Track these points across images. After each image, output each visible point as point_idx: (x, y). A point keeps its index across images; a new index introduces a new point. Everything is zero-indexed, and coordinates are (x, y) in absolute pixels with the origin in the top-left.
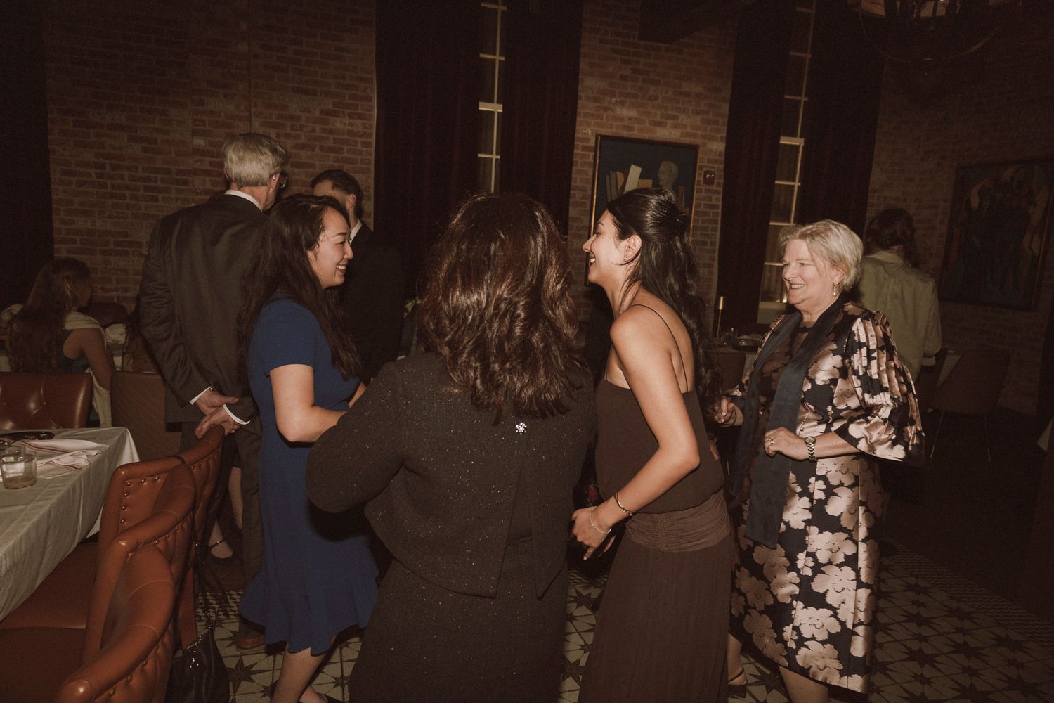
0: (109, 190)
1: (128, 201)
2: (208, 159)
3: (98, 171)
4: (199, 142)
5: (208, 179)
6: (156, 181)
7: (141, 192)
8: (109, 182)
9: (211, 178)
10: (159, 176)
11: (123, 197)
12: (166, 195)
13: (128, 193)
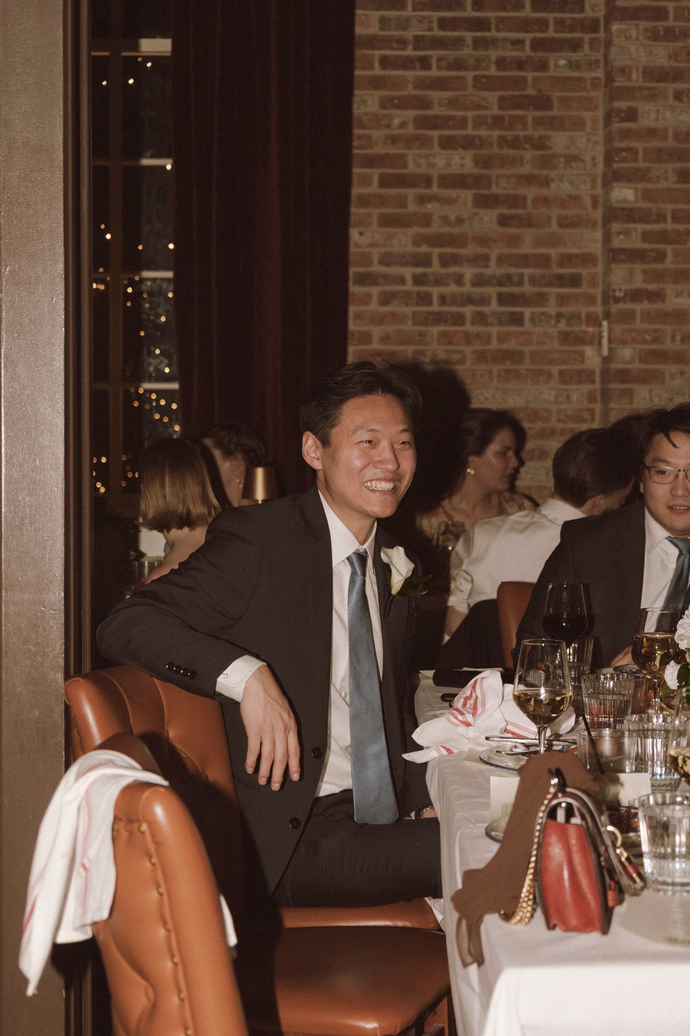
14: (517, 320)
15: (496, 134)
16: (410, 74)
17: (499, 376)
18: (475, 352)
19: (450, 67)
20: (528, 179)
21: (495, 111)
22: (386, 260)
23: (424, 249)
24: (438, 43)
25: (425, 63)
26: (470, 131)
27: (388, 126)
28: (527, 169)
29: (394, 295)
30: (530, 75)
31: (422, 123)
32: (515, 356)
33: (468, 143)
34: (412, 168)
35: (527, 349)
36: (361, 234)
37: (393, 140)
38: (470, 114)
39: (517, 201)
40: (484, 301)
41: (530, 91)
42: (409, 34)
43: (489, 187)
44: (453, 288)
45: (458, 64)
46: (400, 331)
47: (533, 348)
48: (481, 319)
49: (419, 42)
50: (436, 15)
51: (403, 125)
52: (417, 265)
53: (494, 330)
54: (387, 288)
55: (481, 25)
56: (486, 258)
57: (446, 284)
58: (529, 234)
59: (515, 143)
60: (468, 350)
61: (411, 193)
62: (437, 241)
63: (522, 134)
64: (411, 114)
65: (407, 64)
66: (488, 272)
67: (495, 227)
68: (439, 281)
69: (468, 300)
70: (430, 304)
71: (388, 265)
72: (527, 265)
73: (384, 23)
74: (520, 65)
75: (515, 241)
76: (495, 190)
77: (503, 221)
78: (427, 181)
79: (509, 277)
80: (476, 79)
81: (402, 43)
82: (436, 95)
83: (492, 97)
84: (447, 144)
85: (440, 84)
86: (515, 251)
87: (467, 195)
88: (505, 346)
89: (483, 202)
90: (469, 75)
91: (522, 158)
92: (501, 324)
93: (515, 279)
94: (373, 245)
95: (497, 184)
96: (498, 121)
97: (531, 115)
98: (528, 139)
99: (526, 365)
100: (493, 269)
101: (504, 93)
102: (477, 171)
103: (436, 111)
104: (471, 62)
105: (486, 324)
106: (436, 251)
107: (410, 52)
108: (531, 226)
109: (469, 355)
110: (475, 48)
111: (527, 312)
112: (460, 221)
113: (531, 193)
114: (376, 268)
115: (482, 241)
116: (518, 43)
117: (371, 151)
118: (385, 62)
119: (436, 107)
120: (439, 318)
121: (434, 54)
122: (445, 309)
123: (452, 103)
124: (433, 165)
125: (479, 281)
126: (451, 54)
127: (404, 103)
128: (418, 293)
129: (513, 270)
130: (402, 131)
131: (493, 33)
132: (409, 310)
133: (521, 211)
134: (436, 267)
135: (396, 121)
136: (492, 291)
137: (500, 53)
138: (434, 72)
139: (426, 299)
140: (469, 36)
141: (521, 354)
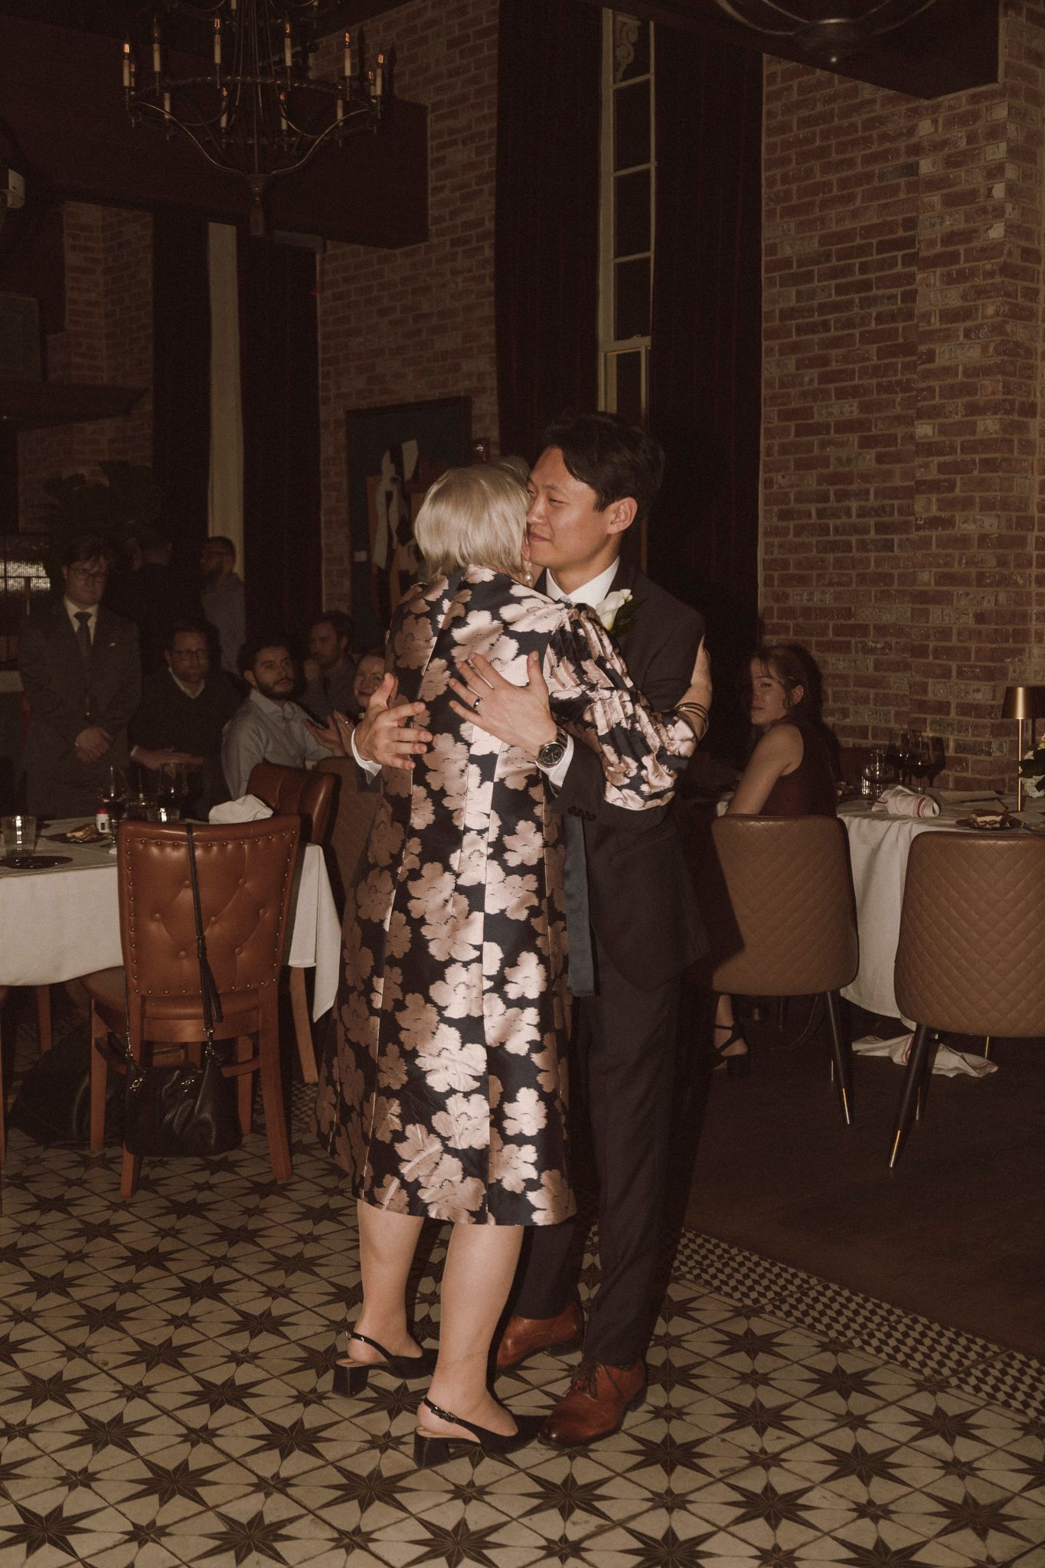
0: (831, 537)
1: (855, 554)
2: (936, 460)
3: (821, 505)
4: (924, 430)
5: (934, 497)
6: (892, 514)
7: (873, 535)
8: (831, 523)
9: (939, 496)
10: (896, 503)
11: (848, 547)
12: (905, 536)
13: (854, 539)
14: (888, 546)
15: (874, 381)
16: (815, 337)
17: (876, 595)
18: (859, 575)
19: (843, 328)
20: (898, 419)
21: (875, 361)
22: (801, 498)
23: (824, 487)
24: (836, 307)
25: (825, 326)
26: (856, 382)
27: (801, 384)
28: (898, 410)
29: (803, 527)
30: (900, 325)
31: (825, 378)
32: (886, 578)
33: (855, 392)
34: (817, 419)
35: (896, 572)
36: (783, 477)
37: (804, 395)
38: (857, 367)
39: (891, 440)
40: (865, 530)
41: (901, 340)
42: (815, 303)
43: (869, 429)
44: (844, 520)
45: (849, 324)
46: (808, 558)
47: (901, 570)
48: (863, 546)
49: (823, 308)
50: (833, 283)
51: (811, 381)
52: (819, 501)
53: (872, 556)
54: (798, 522)
55: (866, 285)
56: (867, 492)
57: (839, 517)
58: (898, 468)
59: (887, 389)
60: (854, 573)
61: (815, 439)
62: (832, 479)
63: (894, 379)
64: (815, 372)
65: (813, 328)
66: (869, 504)
67: (874, 464)
68: (835, 515)
69: (856, 530)
70: (828, 534)
71: (800, 502)
72: (897, 498)
73: (799, 296)
74: (893, 317)
75: (888, 475)
76: (874, 432)
77: (880, 459)
78: (827, 427)
79: (883, 508)
80: (862, 334)
81: (811, 310)
82: (834, 353)
83: (873, 349)
84: (841, 394)
85: (836, 343)
86: (889, 485)
87: (854, 438)
88: (880, 570)
89: (866, 443)
90: (857, 332)
91: (894, 401)
92: (877, 550)
93: (888, 509)
94: (791, 486)
95: (876, 426)
96: (876, 371)
97: (899, 361)
98: (899, 383)
99: (896, 586)
100: (872, 502)
101: (881, 345)
102: (861, 416)
103: (834, 366)
104: (858, 320)
105: (868, 551)
106: (832, 489)
107: (816, 318)
108: (900, 462)
109: (854, 577)
110: (861, 308)
111: (896, 538)
112: (849, 461)
113: (900, 431)
114: (793, 505)
115: (865, 477)
116: (892, 298)
117: (789, 406)
118: (800, 330)
119: (834, 363)
120: (834, 547)
121: (831, 317)
122: (836, 538)
123: (845, 359)
124: (831, 414)
125: (863, 513)
126: (845, 315)
127: (812, 363)
128: (820, 525)
129: (886, 502)
130: (811, 388)
131: (874, 292)
132: (814, 540)
133: (893, 449)
134: (833, 501)
135: (806, 379)
136: (872, 522)
137: (879, 309)
138: (833, 333)
139: (825, 530)
140: (856, 297)
141: (891, 576)
